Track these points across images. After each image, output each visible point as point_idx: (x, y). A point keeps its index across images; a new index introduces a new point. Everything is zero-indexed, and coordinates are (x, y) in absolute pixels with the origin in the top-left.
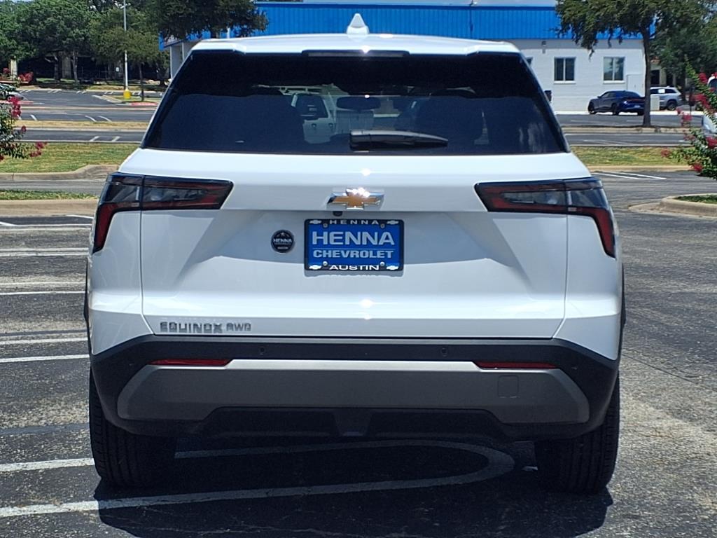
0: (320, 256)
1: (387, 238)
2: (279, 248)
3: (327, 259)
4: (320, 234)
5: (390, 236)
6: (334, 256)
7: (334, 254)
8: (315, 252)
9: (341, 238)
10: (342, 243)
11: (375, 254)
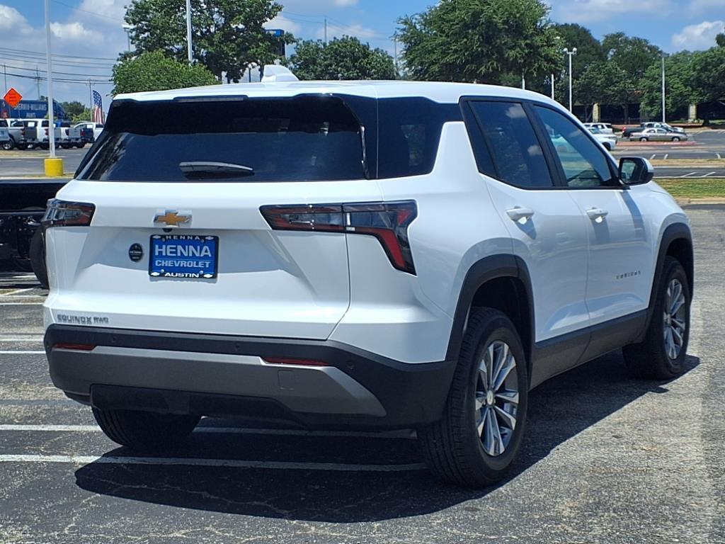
0: (160, 265)
1: (206, 251)
2: (134, 258)
3: (164, 267)
4: (160, 247)
5: (208, 250)
6: (170, 265)
7: (169, 263)
8: (157, 262)
9: (174, 250)
10: (174, 255)
11: (197, 264)
